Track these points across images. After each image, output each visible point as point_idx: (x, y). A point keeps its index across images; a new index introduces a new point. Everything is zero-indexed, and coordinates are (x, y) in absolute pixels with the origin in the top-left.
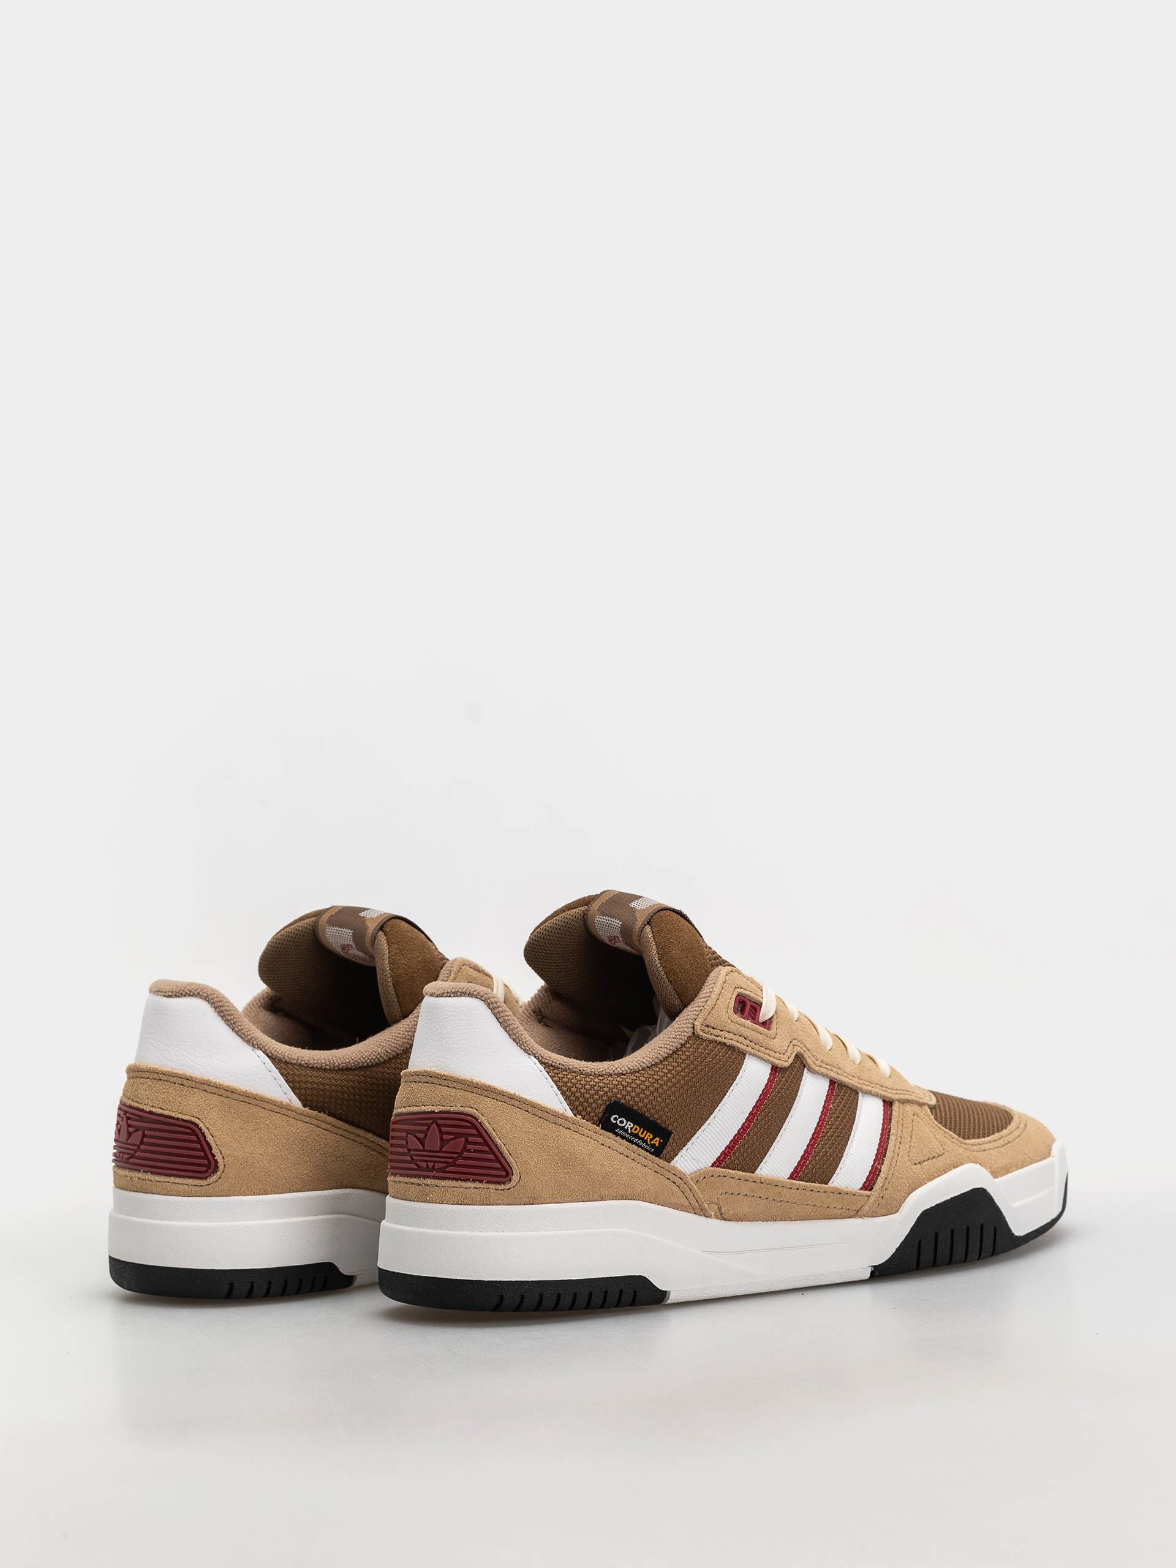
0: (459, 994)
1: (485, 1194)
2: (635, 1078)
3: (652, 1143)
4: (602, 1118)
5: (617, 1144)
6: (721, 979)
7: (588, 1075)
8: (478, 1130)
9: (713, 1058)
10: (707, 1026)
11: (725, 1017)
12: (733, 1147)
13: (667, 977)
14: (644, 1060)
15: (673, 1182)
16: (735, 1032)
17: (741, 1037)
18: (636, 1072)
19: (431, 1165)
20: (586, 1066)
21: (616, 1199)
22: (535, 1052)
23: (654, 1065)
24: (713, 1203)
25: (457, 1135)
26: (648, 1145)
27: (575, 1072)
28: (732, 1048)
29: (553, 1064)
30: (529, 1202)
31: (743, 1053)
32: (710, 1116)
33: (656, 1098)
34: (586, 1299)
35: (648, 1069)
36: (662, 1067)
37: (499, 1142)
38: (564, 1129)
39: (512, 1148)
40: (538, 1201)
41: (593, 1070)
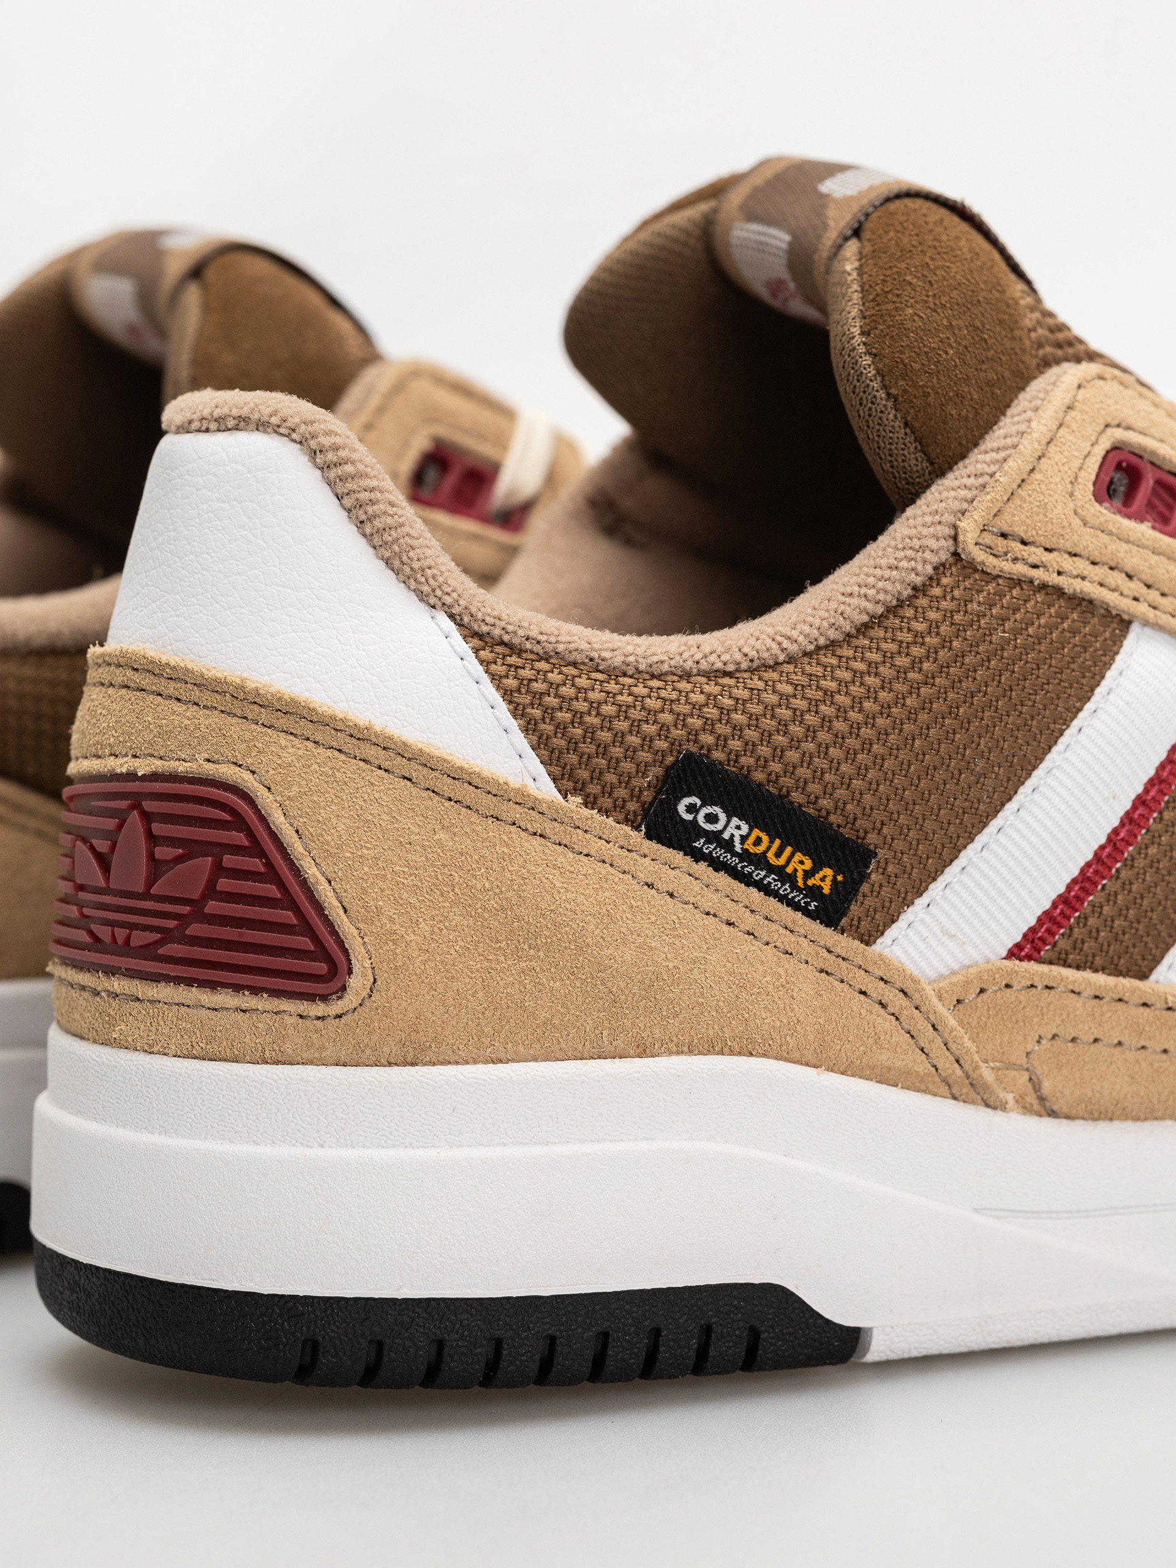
0: (231, 423)
1: (269, 1029)
2: (761, 685)
3: (810, 882)
4: (651, 804)
5: (696, 886)
6: (1059, 397)
7: (614, 673)
8: (251, 835)
9: (1016, 633)
10: (1004, 535)
11: (1061, 510)
12: (1080, 899)
13: (884, 387)
14: (795, 634)
15: (881, 1003)
16: (1097, 557)
17: (1115, 573)
18: (767, 667)
19: (121, 934)
20: (610, 645)
21: (691, 1052)
22: (448, 600)
23: (826, 647)
24: (1011, 1066)
25: (192, 849)
26: (800, 890)
27: (575, 664)
28: (1085, 604)
29: (506, 638)
30: (405, 1057)
31: (1122, 620)
32: (1003, 805)
33: (823, 750)
34: (589, 1354)
35: (806, 660)
36: (850, 653)
37: (311, 872)
38: (524, 834)
39: (350, 893)
40: (430, 1056)
41: (632, 659)
